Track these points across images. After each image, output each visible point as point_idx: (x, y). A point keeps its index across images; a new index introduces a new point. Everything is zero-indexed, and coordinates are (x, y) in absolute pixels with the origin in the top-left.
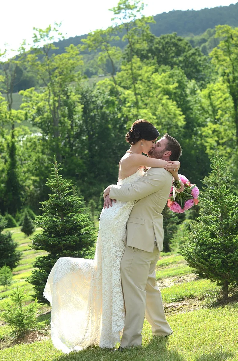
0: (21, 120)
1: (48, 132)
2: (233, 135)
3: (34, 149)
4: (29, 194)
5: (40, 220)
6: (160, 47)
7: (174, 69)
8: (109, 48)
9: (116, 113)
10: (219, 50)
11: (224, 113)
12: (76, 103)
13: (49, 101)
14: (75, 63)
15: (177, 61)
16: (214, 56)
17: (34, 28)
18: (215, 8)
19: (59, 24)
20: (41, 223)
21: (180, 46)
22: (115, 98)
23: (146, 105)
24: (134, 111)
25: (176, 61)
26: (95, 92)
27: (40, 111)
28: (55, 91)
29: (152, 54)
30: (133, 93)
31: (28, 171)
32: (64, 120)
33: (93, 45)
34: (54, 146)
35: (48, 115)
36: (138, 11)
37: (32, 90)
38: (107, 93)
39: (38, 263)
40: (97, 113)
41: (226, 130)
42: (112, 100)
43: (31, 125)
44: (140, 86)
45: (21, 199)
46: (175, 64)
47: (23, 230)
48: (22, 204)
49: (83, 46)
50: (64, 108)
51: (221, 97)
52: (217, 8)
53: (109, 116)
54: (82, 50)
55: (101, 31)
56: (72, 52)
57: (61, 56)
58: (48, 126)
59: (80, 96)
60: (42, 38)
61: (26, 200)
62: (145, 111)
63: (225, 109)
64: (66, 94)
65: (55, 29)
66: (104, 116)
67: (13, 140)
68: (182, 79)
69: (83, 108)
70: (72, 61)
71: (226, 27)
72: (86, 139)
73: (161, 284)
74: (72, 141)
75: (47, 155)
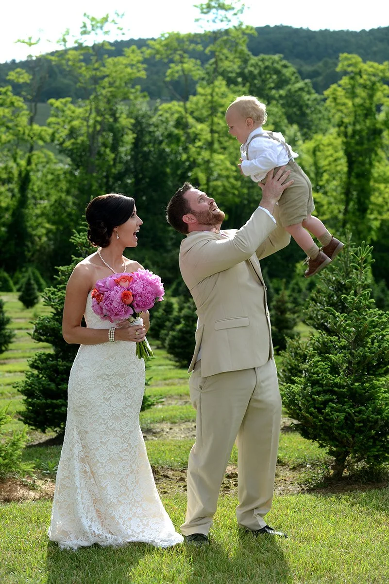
0: (45, 142)
1: (80, 164)
2: (340, 212)
3: (56, 185)
4: (38, 248)
5: (52, 295)
6: (256, 72)
7: (271, 105)
8: (186, 60)
9: (180, 154)
10: (340, 89)
11: (331, 179)
12: (126, 130)
13: (88, 121)
14: (133, 73)
15: (277, 96)
16: (331, 96)
17: (85, 14)
18: (339, 31)
19: (120, 14)
20: (52, 300)
21: (284, 75)
22: (181, 132)
23: (225, 148)
24: (206, 154)
25: (274, 95)
26: (154, 120)
27: (72, 133)
28: (100, 108)
29: (243, 80)
30: (208, 129)
31: (43, 214)
32: (105, 151)
33: (164, 52)
34: (84, 185)
35: (83, 141)
36: (235, 14)
37: (67, 101)
38: (172, 123)
39: (38, 362)
40: (152, 149)
41: (330, 203)
42: (177, 135)
43: (57, 152)
44: (221, 122)
45: (26, 253)
46: (273, 98)
48: (27, 260)
49: (149, 51)
50: (107, 135)
51: (331, 155)
52: (342, 31)
53: (169, 155)
54: (147, 56)
55: (178, 34)
56: (132, 56)
57: (116, 59)
58: (81, 156)
59: (133, 121)
60: (93, 30)
61: (33, 255)
62: (222, 157)
63: (333, 173)
64: (113, 115)
65: (113, 21)
66: (162, 154)
67: (29, 168)
68: (280, 122)
69: (134, 138)
70: (129, 70)
71: (354, 58)
72: (131, 184)
74: (111, 183)
75: (74, 196)
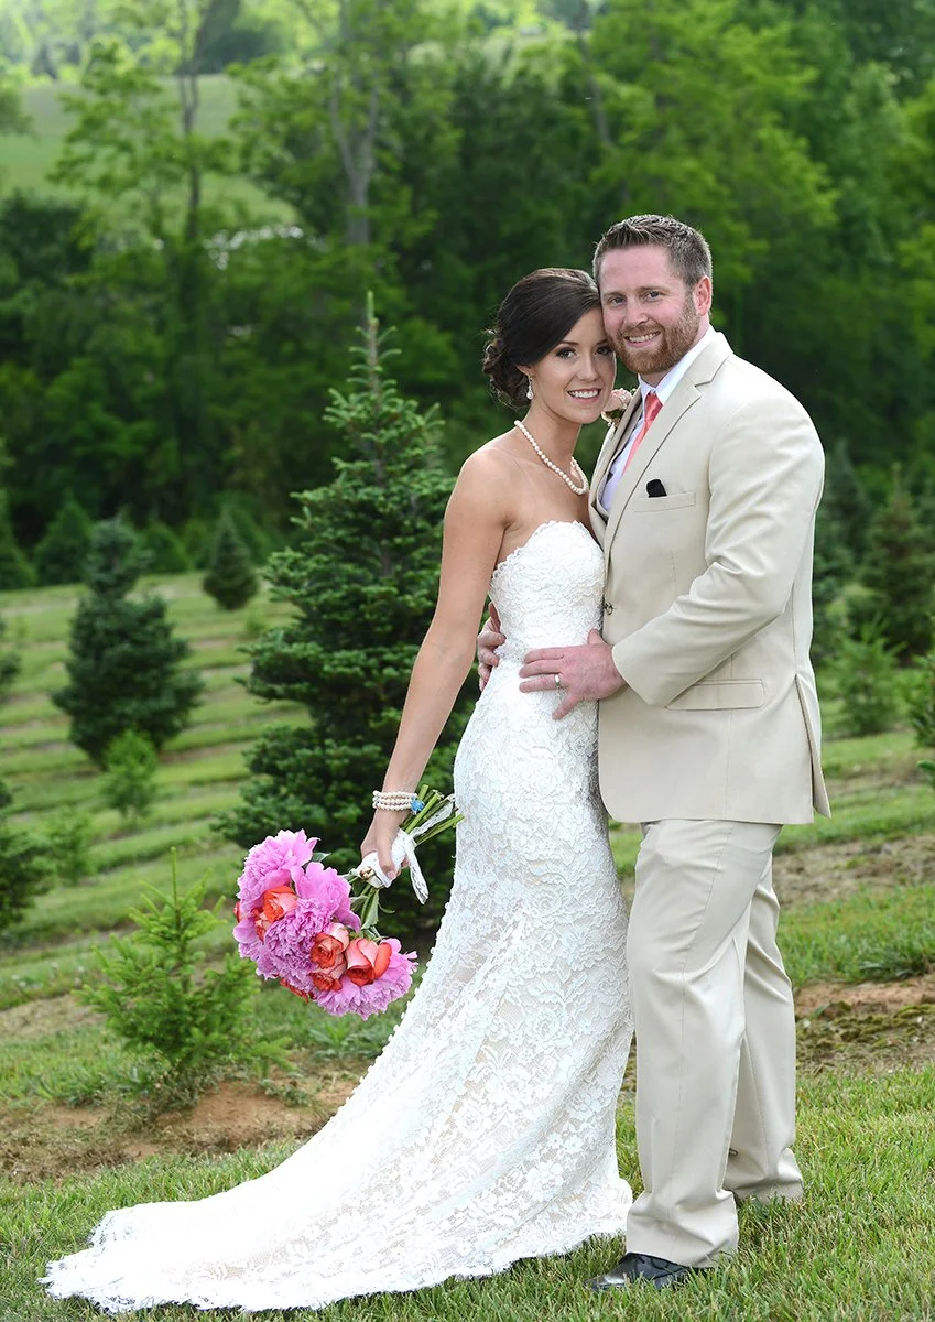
1: (326, 222)
5: (291, 569)
12: (437, 122)
22: (578, 114)
32: (386, 183)
38: (553, 92)
42: (570, 119)
47: (211, 587)
58: (325, 203)
59: (451, 97)
64: (399, 85)
69: (459, 141)
73: (799, 878)
